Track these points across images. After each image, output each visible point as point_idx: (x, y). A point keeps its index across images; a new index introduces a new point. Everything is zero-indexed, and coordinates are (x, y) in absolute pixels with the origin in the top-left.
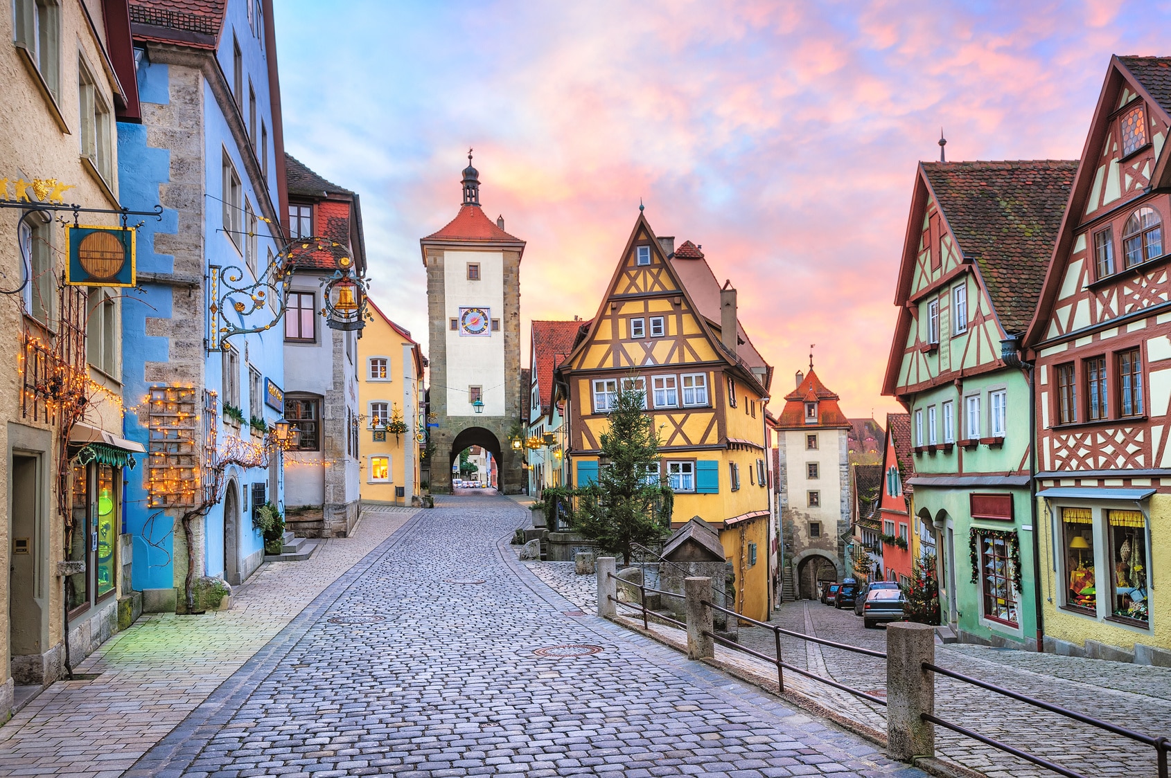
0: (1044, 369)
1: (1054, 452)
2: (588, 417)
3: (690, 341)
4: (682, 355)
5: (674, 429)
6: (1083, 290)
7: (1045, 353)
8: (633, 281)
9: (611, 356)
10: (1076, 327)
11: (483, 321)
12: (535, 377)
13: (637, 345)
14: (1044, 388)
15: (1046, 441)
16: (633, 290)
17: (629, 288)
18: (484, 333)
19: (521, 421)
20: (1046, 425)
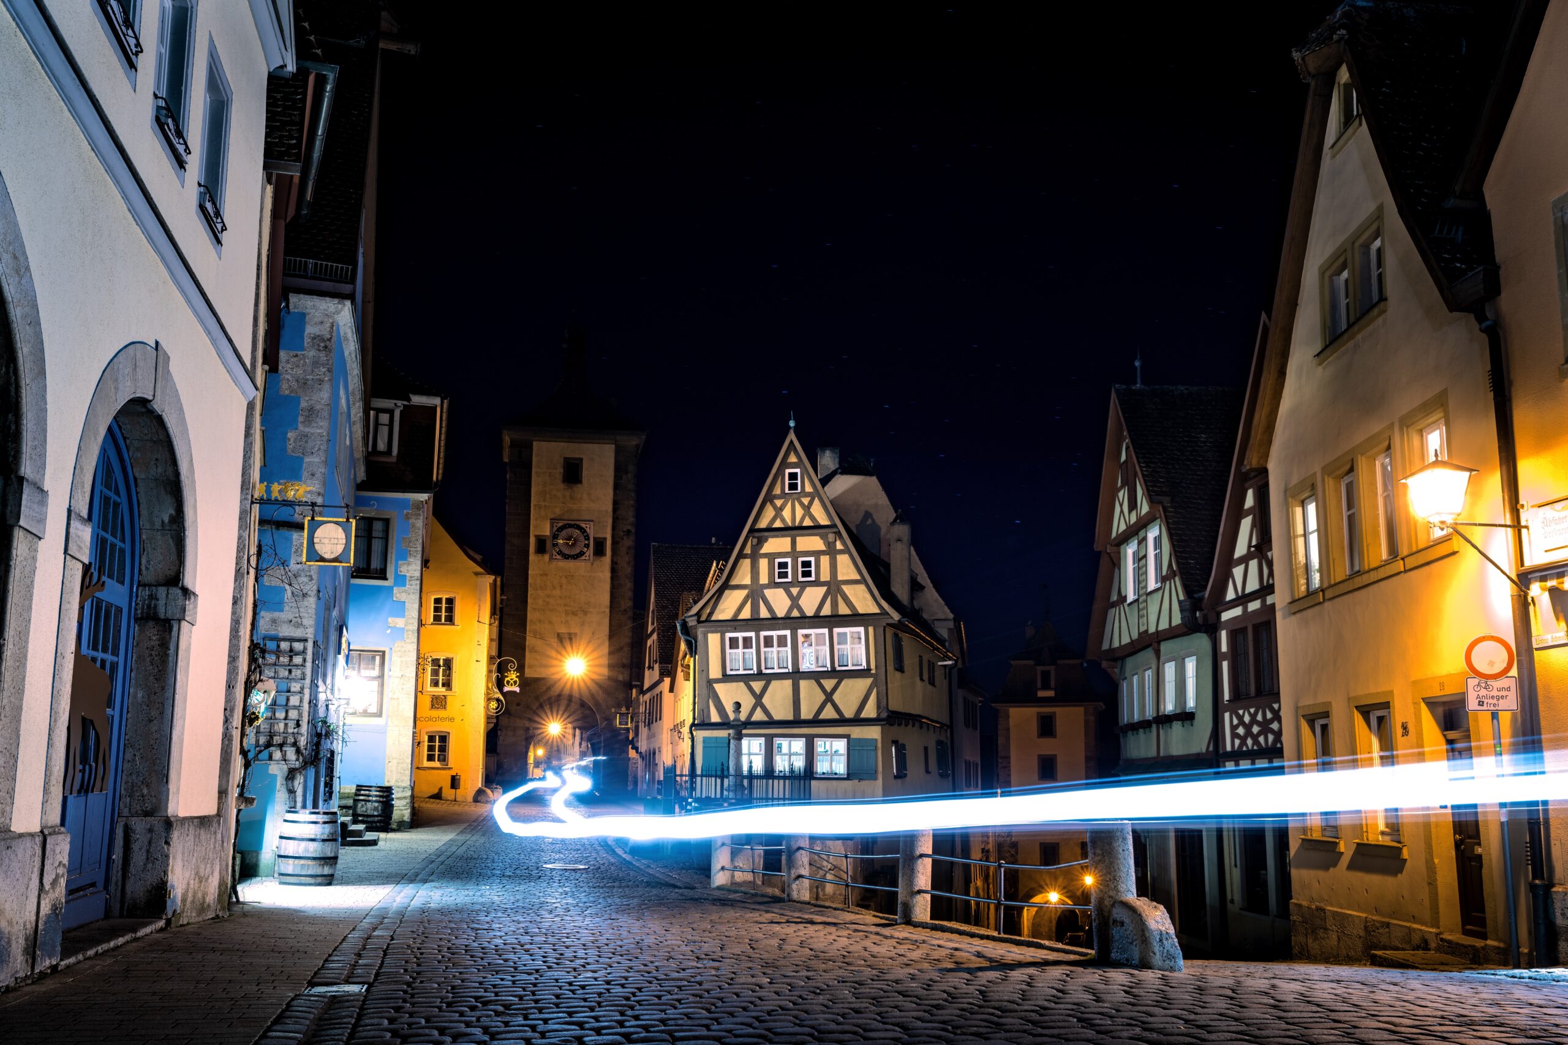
0: (1224, 634)
1: (1234, 728)
2: (718, 681)
3: (846, 588)
4: (835, 605)
5: (823, 697)
6: (1253, 549)
7: (1226, 616)
8: (779, 511)
9: (749, 604)
10: (1249, 589)
11: (582, 542)
12: (653, 624)
13: (780, 592)
14: (1225, 656)
15: (1227, 715)
16: (778, 524)
17: (773, 520)
18: (583, 558)
19: (631, 687)
20: (1227, 697)
